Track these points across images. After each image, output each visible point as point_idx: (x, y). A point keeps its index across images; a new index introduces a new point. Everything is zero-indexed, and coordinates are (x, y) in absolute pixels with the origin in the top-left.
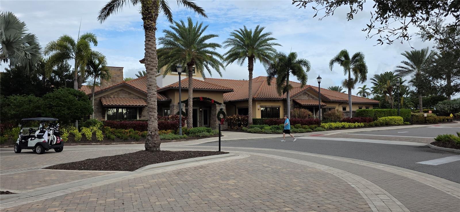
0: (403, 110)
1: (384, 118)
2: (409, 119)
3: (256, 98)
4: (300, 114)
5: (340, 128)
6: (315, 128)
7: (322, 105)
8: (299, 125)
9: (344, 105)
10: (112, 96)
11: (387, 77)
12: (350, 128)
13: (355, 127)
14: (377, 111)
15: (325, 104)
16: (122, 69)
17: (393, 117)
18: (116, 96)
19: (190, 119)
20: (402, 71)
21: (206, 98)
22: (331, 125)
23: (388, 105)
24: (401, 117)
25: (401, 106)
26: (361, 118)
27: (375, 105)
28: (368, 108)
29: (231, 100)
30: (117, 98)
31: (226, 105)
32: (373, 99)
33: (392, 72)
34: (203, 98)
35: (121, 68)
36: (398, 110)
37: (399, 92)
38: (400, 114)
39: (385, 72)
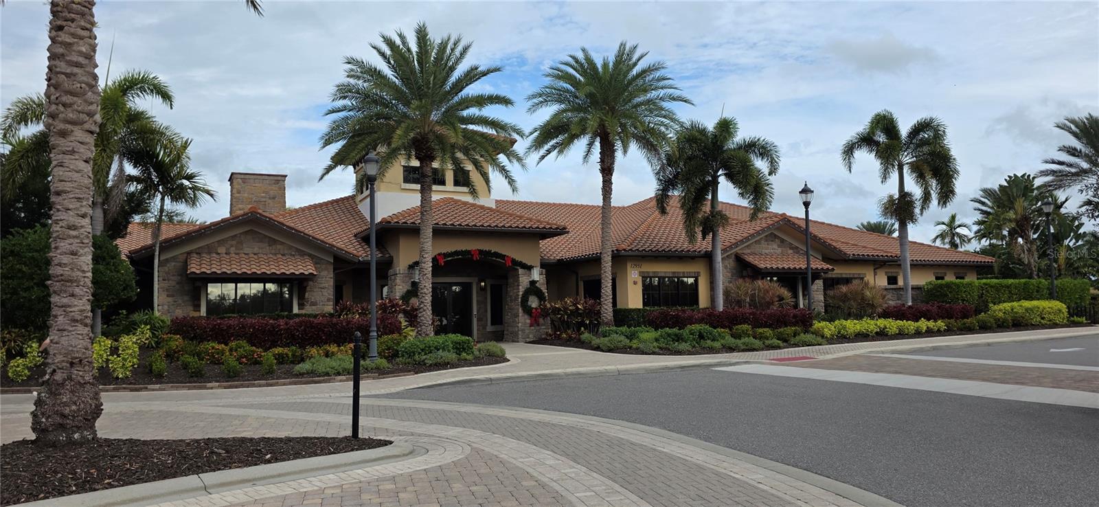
0: (1067, 281)
1: (1007, 306)
2: (1085, 310)
3: (624, 250)
4: (755, 293)
5: (873, 337)
6: (795, 336)
7: (822, 269)
8: (745, 327)
9: (892, 271)
10: (222, 250)
11: (1015, 190)
12: (901, 335)
13: (918, 334)
14: (984, 284)
15: (831, 267)
16: (283, 178)
17: (1035, 303)
18: (233, 250)
19: (424, 311)
20: (1060, 171)
21: (488, 253)
22: (844, 328)
23: (1021, 267)
24: (1061, 302)
25: (1059, 270)
26: (939, 307)
27: (982, 269)
28: (963, 278)
29: (563, 258)
30: (236, 254)
31: (546, 272)
32: (978, 253)
33: (1029, 176)
34: (481, 252)
35: (279, 178)
36: (1052, 283)
37: (1052, 231)
38: (1057, 293)
39: (1009, 176)
